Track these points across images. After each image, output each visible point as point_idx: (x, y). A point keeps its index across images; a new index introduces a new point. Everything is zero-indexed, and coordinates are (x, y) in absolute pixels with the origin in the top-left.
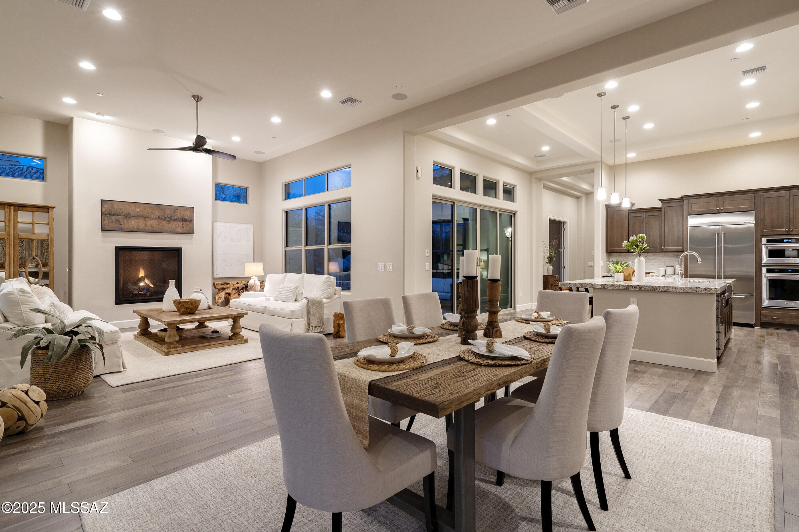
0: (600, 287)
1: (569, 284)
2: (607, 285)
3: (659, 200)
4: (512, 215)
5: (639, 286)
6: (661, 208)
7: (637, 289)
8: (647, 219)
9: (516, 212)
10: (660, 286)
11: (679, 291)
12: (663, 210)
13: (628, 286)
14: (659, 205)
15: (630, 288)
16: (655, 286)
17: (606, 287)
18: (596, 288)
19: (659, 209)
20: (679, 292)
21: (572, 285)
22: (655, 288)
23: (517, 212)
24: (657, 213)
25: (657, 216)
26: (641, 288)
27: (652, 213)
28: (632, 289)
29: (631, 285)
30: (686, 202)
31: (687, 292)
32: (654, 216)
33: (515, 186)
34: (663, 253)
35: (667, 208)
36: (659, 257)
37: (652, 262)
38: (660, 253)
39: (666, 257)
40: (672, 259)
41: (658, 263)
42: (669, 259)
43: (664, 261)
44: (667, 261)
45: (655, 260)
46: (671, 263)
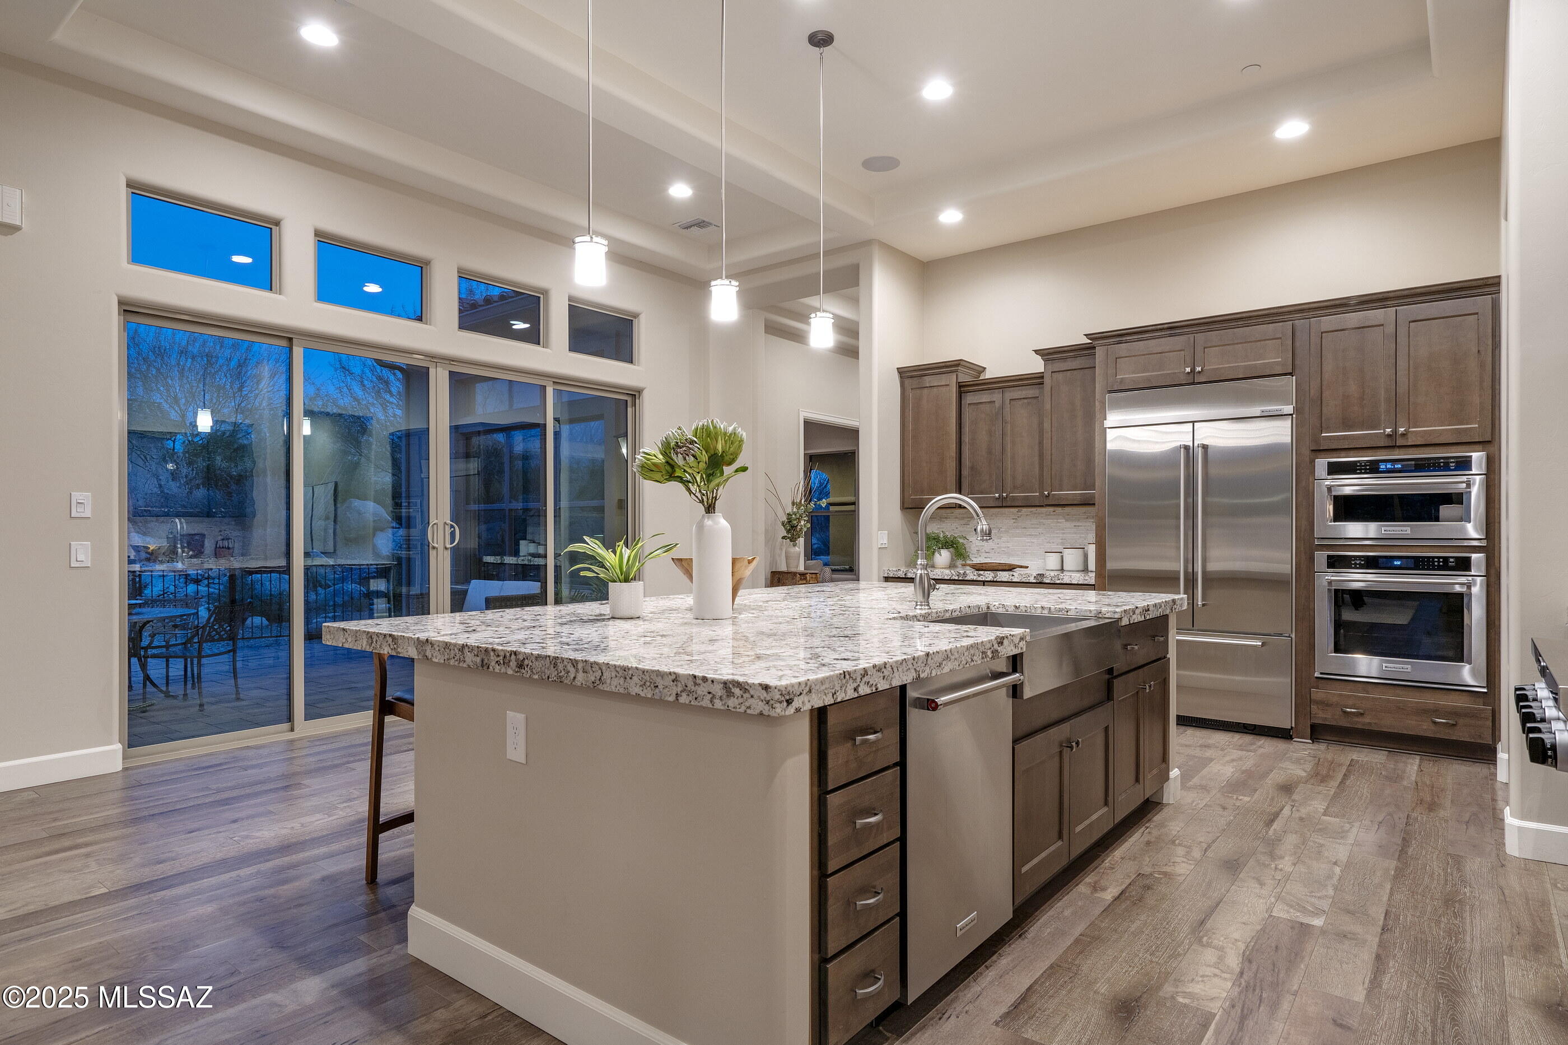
3: (1037, 352)
4: (629, 399)
6: (1042, 377)
8: (1007, 410)
9: (640, 391)
12: (1047, 380)
14: (1037, 365)
19: (1036, 380)
23: (642, 390)
24: (1031, 392)
25: (1034, 401)
27: (1020, 393)
30: (1100, 352)
32: (1026, 401)
33: (636, 316)
34: (1059, 510)
35: (1060, 376)
36: (1047, 519)
37: (1030, 535)
38: (1051, 509)
39: (1067, 520)
40: (1081, 526)
41: (1046, 539)
42: (1075, 526)
43: (1057, 533)
44: (1064, 533)
45: (1038, 528)
46: (1081, 537)
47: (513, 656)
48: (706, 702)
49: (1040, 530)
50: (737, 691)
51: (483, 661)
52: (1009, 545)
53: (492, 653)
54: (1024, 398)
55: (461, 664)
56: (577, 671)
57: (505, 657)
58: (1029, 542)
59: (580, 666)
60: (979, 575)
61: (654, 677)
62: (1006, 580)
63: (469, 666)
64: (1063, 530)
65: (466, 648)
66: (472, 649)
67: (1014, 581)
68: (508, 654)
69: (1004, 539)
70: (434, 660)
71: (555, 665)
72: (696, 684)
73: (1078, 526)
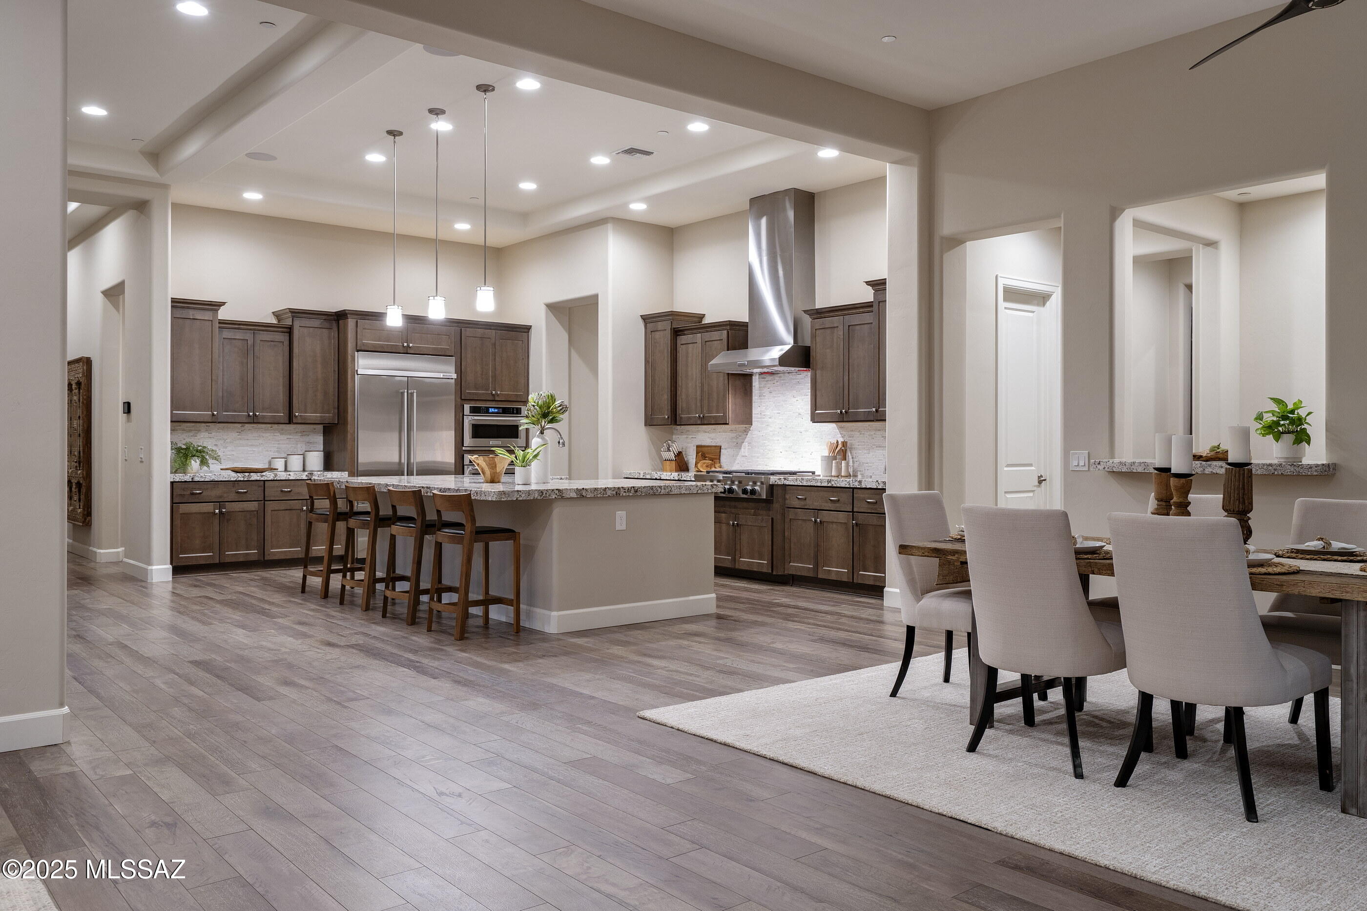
0: (574, 495)
1: (516, 493)
2: (586, 490)
5: (634, 487)
6: (290, 329)
7: (631, 494)
8: (257, 348)
10: (661, 486)
11: (684, 492)
12: (296, 332)
13: (619, 488)
15: (622, 493)
16: (655, 486)
17: (584, 494)
18: (568, 497)
19: (282, 329)
20: (684, 494)
21: (523, 495)
22: (655, 489)
24: (277, 337)
25: (279, 344)
26: (636, 492)
27: (268, 336)
28: (624, 494)
29: (622, 488)
30: (352, 323)
31: (692, 494)
32: (272, 343)
34: (276, 426)
35: (305, 330)
36: (266, 433)
37: (251, 445)
38: (269, 426)
39: (282, 434)
40: (292, 438)
41: (264, 448)
42: (287, 438)
43: (274, 444)
44: (279, 444)
45: (259, 440)
46: (292, 447)
47: (632, 488)
48: (706, 491)
49: (260, 441)
50: (715, 487)
51: (617, 493)
52: (233, 453)
53: (622, 489)
54: (272, 341)
55: (604, 496)
56: (661, 489)
57: (628, 489)
58: (251, 451)
59: (663, 488)
60: (262, 476)
61: (690, 487)
62: (284, 479)
63: (609, 496)
64: (279, 441)
65: (608, 489)
66: (610, 489)
67: (290, 479)
68: (630, 488)
69: (229, 448)
70: (588, 496)
71: (652, 489)
72: (703, 487)
73: (290, 438)
